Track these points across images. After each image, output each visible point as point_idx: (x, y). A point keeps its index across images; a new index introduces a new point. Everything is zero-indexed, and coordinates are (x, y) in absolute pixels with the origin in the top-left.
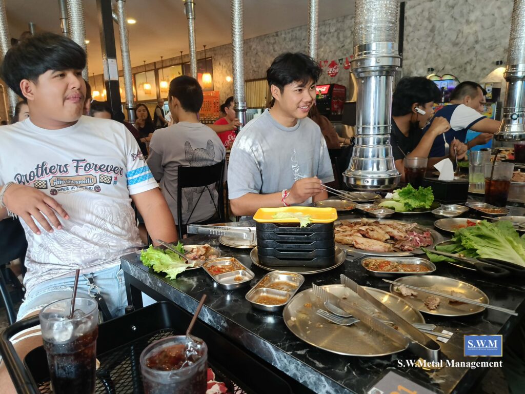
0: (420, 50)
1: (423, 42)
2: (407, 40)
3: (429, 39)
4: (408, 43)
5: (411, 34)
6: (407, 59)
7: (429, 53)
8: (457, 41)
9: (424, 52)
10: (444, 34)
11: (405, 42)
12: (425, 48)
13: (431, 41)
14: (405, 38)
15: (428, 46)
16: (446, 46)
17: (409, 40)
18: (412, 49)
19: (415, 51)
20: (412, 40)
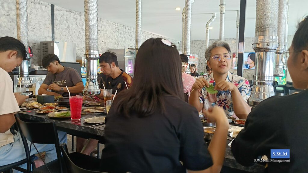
0: (63, 36)
1: (64, 31)
2: (56, 27)
3: (67, 31)
4: (57, 30)
5: (58, 25)
6: (57, 39)
7: (68, 39)
8: (79, 36)
9: (65, 37)
10: (73, 31)
11: (55, 28)
12: (65, 35)
13: (68, 33)
14: (55, 26)
15: (67, 35)
16: (75, 37)
17: (58, 28)
18: (59, 34)
19: (61, 35)
20: (59, 29)
